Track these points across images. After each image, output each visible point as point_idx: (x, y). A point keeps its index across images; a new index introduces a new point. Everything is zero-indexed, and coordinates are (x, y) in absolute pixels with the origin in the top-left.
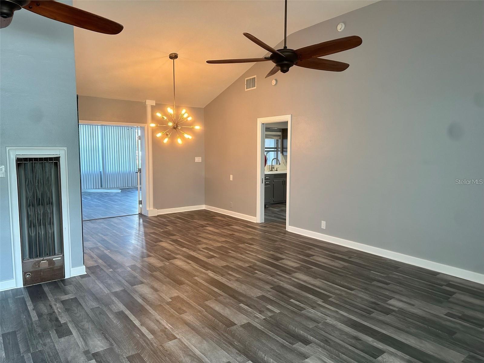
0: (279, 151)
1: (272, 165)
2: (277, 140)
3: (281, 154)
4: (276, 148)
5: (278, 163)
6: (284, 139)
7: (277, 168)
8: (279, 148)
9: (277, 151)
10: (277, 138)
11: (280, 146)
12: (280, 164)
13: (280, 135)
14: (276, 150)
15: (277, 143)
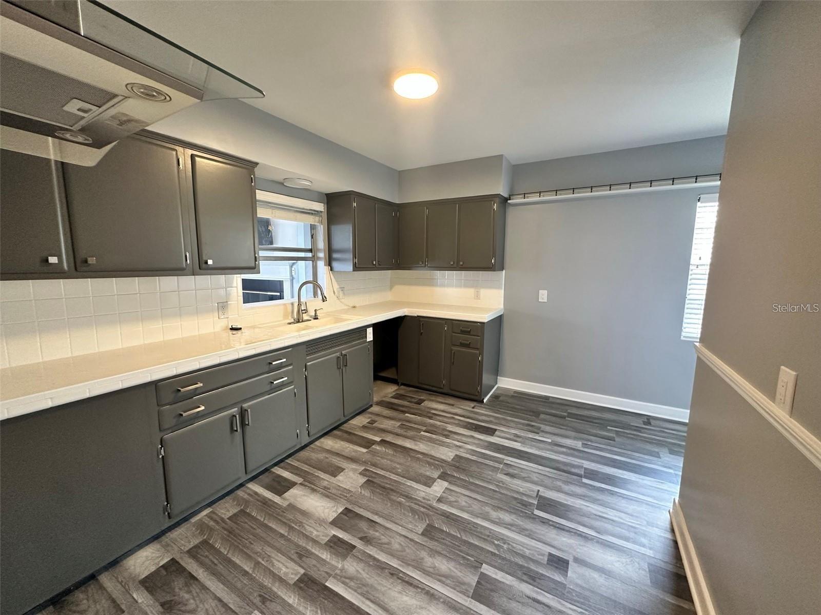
0: (319, 259)
1: (299, 305)
2: (313, 227)
3: (327, 268)
4: (311, 251)
5: (320, 297)
6: (334, 224)
7: (315, 310)
8: (319, 250)
9: (314, 259)
10: (311, 220)
11: (321, 244)
12: (324, 299)
13: (321, 212)
14: (309, 255)
15: (312, 237)
